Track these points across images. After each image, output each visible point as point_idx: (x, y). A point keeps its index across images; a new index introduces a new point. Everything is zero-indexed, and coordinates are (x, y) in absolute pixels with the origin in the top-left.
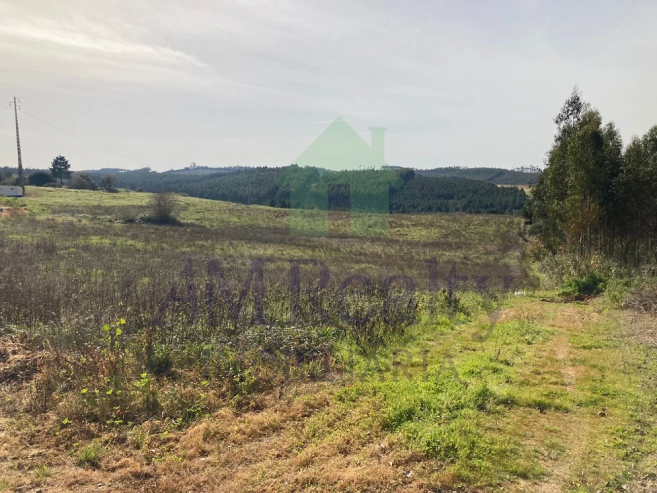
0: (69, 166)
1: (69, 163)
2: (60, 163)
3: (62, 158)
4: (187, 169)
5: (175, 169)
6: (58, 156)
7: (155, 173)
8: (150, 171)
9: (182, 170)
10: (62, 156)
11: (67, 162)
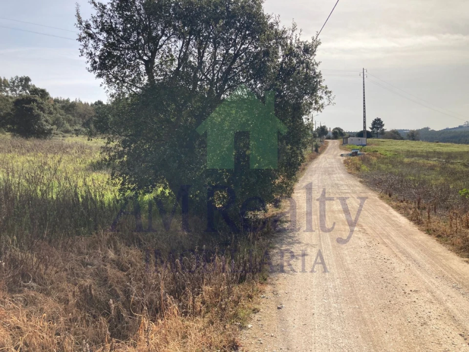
0: (383, 125)
1: (383, 123)
2: (378, 123)
3: (379, 120)
4: (460, 127)
5: (449, 128)
6: (376, 118)
7: (433, 131)
8: (430, 130)
9: (457, 128)
10: (379, 118)
11: (382, 122)
